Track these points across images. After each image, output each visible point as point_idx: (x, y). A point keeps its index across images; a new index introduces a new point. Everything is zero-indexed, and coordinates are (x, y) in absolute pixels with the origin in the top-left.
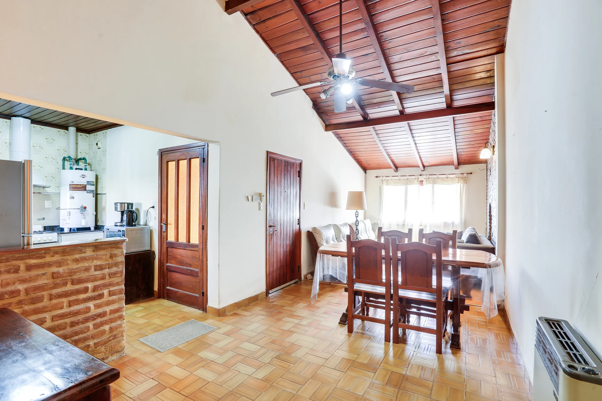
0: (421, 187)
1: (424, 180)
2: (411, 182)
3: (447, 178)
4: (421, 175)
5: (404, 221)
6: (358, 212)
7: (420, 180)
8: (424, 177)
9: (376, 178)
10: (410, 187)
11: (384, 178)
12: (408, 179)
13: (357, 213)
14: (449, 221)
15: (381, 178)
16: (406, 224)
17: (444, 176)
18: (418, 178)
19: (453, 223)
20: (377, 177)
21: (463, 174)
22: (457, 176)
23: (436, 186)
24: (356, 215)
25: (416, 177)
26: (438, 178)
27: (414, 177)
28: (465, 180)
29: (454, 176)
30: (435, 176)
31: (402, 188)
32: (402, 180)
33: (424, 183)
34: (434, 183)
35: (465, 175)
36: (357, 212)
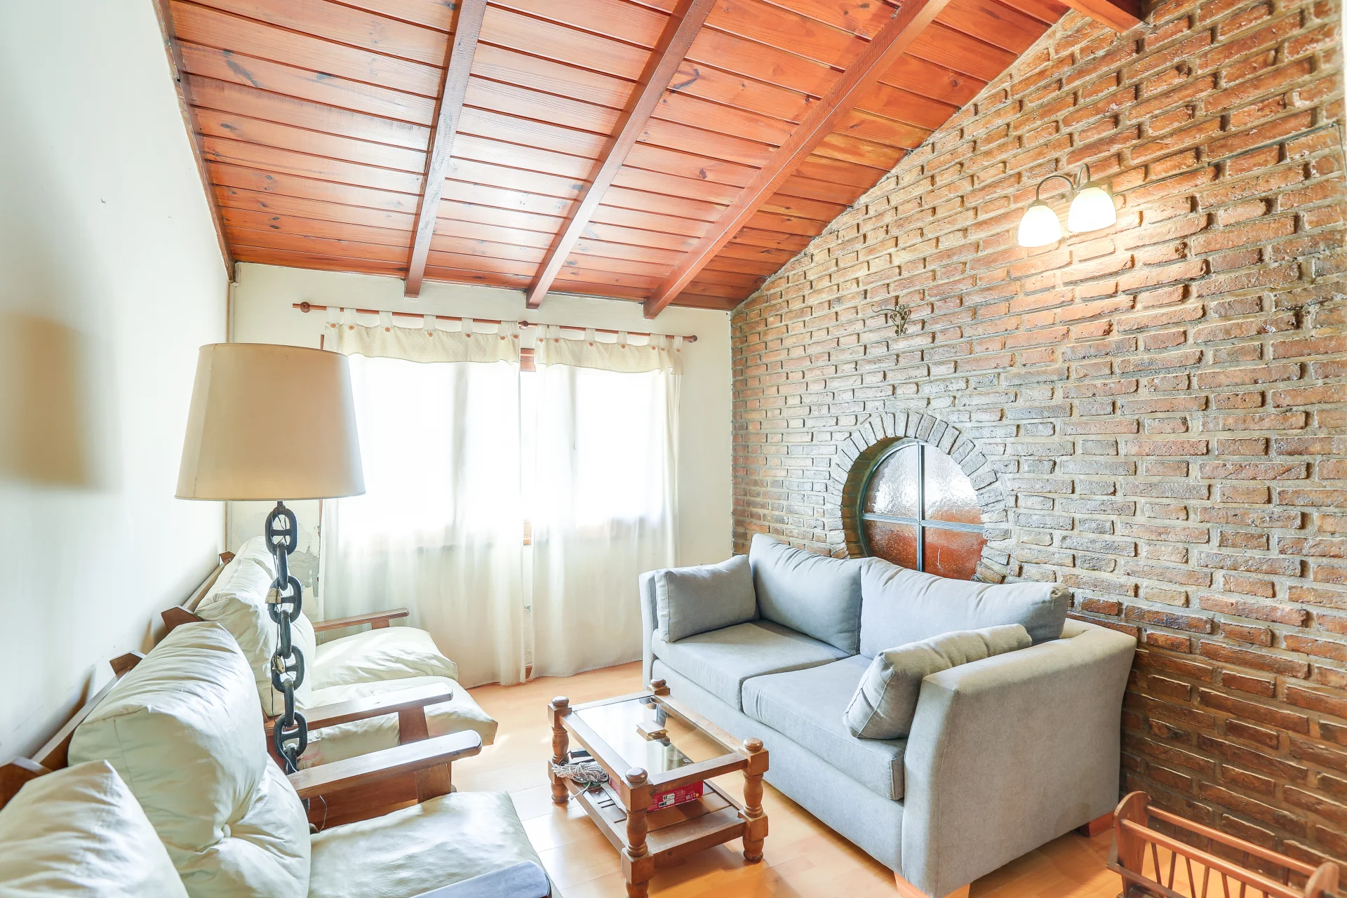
0: (525, 375)
1: (540, 349)
2: (484, 352)
3: (623, 346)
4: (525, 323)
5: (452, 530)
6: (289, 514)
7: (523, 343)
8: (539, 331)
9: (298, 310)
10: (477, 371)
11: (349, 317)
12: (468, 336)
13: (280, 523)
14: (630, 514)
15: (332, 315)
16: (462, 542)
17: (612, 338)
18: (516, 337)
19: (642, 521)
20: (305, 306)
21: (672, 337)
22: (654, 343)
23: (584, 375)
24: (276, 539)
25: (507, 329)
26: (591, 344)
27: (494, 329)
28: (679, 363)
29: (644, 341)
30: (581, 335)
31: (440, 374)
32: (444, 338)
33: (538, 357)
34: (578, 361)
35: (678, 342)
36: (280, 510)
